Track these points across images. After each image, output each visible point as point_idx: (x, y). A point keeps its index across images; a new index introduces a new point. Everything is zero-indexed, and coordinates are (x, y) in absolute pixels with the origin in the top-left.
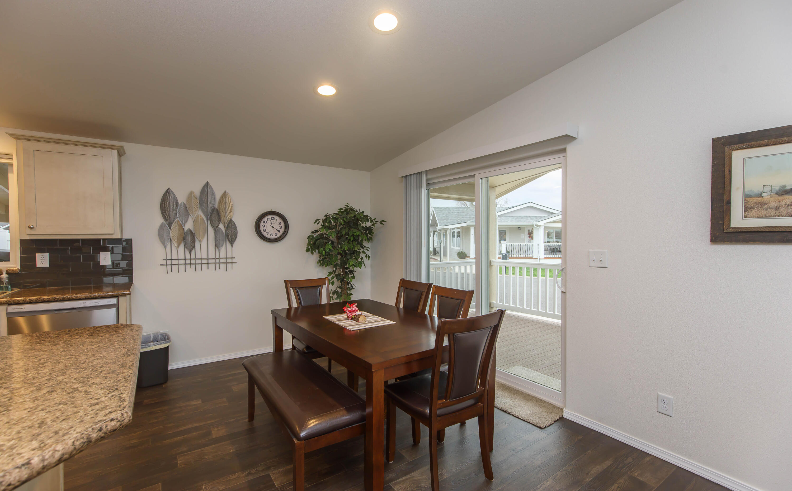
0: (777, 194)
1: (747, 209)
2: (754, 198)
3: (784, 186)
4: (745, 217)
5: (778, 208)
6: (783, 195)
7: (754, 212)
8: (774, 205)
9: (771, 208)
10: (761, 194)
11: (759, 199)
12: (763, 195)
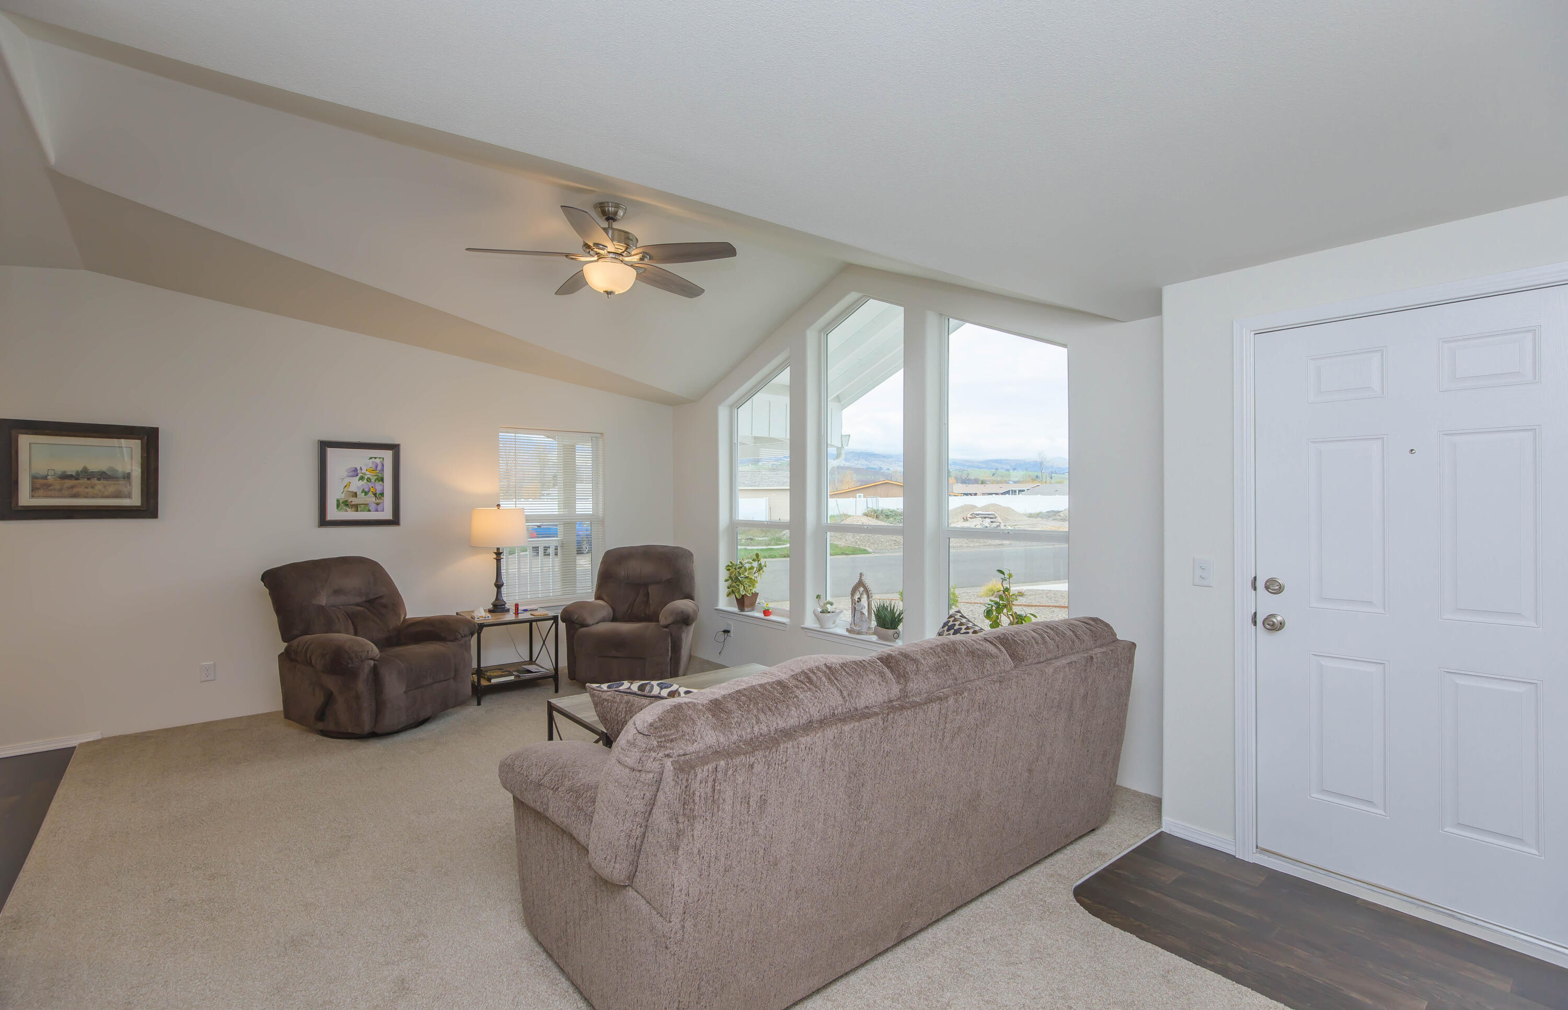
0: (60, 478)
1: (34, 489)
2: (40, 480)
3: (65, 472)
4: (32, 497)
5: (61, 490)
6: (65, 479)
7: (41, 492)
8: (58, 487)
9: (55, 489)
10: (46, 477)
11: (45, 481)
12: (48, 478)
